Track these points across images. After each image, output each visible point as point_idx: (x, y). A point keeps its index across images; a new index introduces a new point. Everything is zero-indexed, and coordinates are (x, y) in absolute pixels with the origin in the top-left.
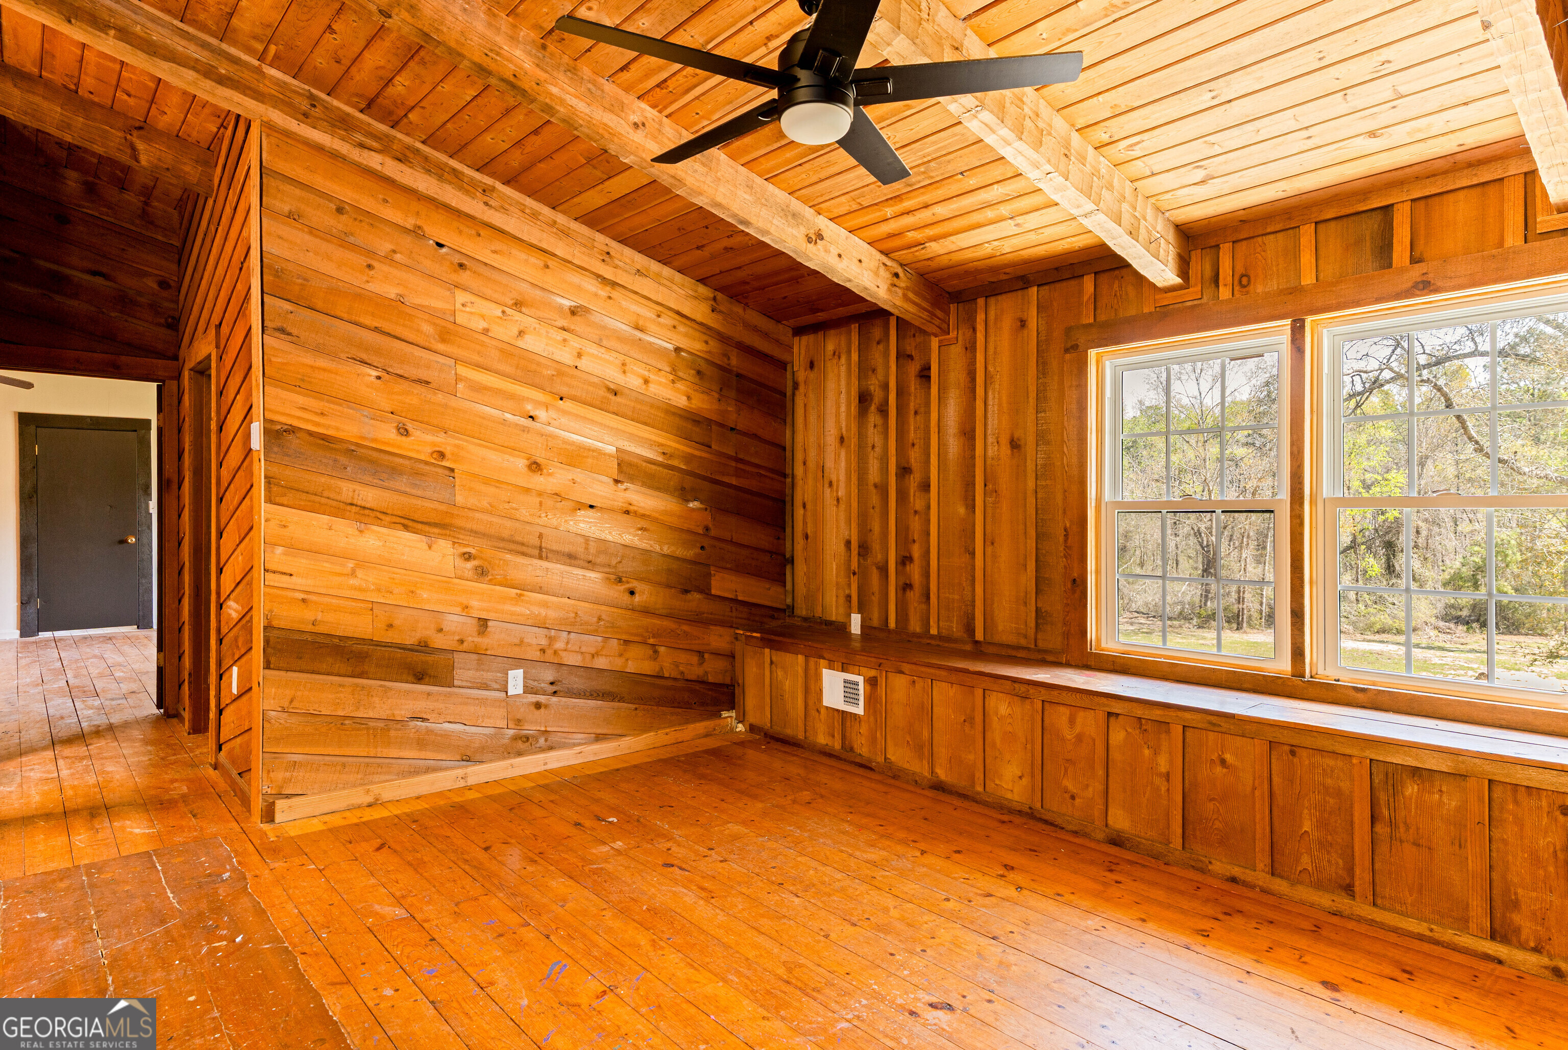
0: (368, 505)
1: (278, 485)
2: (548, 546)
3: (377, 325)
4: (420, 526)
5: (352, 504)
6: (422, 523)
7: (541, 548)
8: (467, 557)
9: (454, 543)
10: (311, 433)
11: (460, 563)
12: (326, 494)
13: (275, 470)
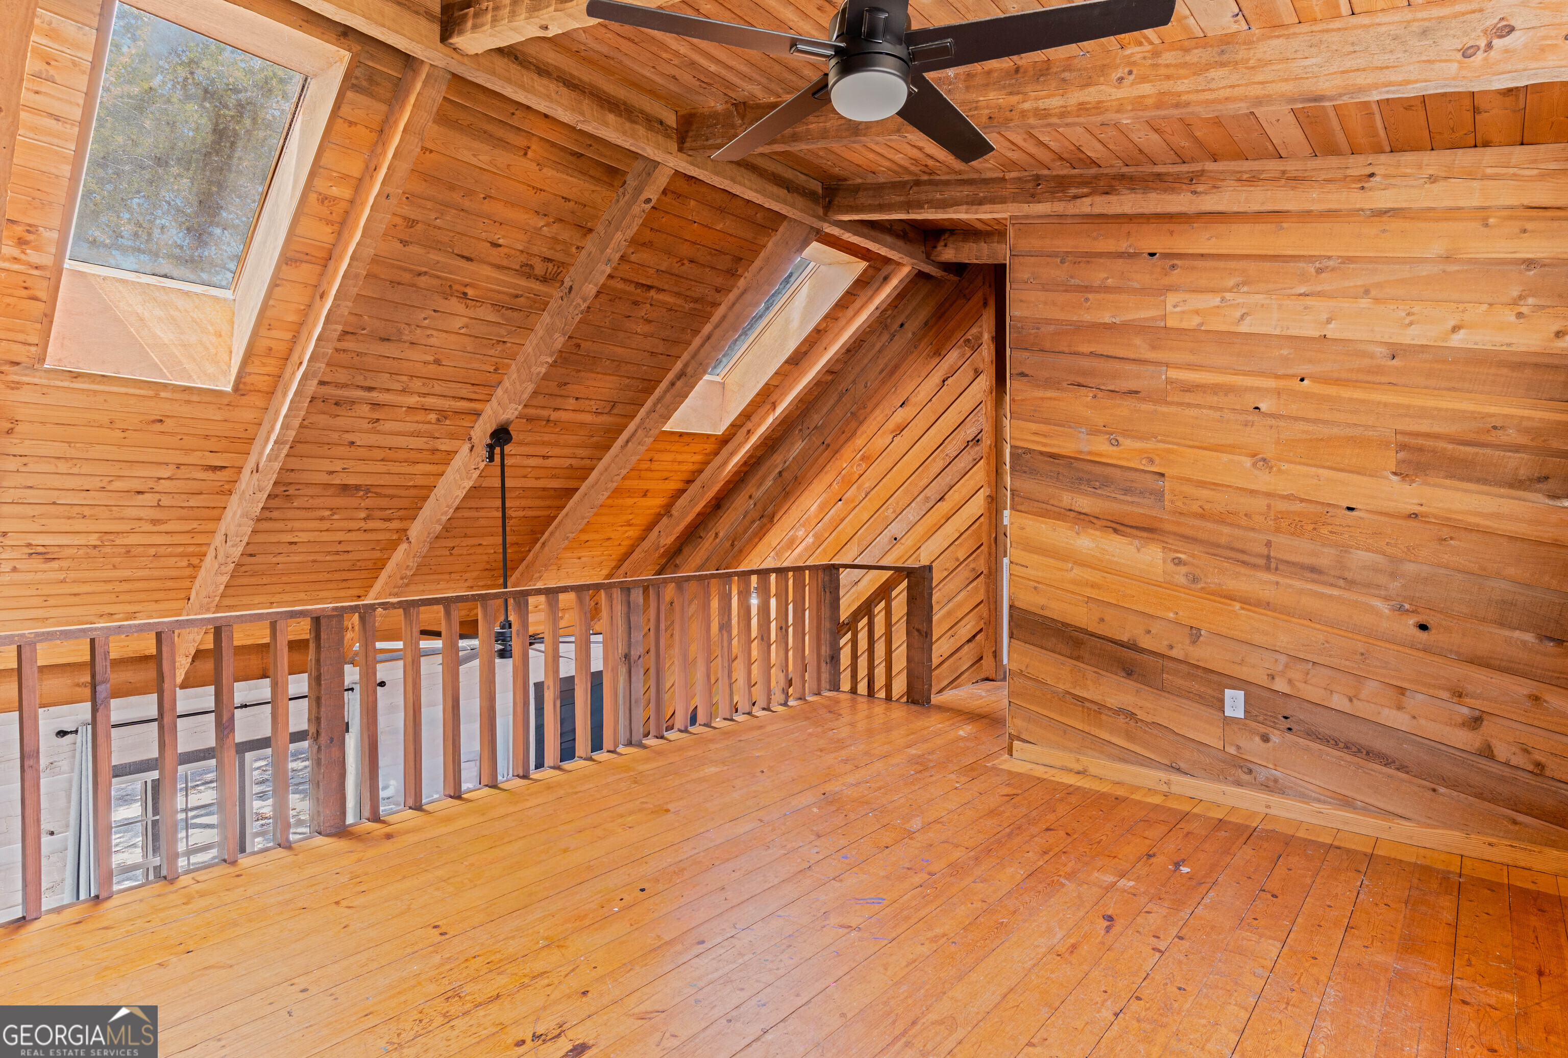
0: (1084, 511)
1: (1019, 496)
2: (1280, 556)
3: (1092, 350)
4: (1129, 530)
5: (1070, 510)
6: (1131, 527)
7: (1268, 557)
8: (1178, 562)
9: (1164, 548)
10: (1042, 453)
11: (1171, 567)
12: (1051, 502)
13: (1018, 484)
